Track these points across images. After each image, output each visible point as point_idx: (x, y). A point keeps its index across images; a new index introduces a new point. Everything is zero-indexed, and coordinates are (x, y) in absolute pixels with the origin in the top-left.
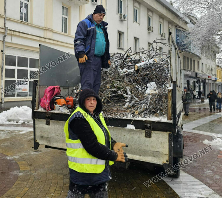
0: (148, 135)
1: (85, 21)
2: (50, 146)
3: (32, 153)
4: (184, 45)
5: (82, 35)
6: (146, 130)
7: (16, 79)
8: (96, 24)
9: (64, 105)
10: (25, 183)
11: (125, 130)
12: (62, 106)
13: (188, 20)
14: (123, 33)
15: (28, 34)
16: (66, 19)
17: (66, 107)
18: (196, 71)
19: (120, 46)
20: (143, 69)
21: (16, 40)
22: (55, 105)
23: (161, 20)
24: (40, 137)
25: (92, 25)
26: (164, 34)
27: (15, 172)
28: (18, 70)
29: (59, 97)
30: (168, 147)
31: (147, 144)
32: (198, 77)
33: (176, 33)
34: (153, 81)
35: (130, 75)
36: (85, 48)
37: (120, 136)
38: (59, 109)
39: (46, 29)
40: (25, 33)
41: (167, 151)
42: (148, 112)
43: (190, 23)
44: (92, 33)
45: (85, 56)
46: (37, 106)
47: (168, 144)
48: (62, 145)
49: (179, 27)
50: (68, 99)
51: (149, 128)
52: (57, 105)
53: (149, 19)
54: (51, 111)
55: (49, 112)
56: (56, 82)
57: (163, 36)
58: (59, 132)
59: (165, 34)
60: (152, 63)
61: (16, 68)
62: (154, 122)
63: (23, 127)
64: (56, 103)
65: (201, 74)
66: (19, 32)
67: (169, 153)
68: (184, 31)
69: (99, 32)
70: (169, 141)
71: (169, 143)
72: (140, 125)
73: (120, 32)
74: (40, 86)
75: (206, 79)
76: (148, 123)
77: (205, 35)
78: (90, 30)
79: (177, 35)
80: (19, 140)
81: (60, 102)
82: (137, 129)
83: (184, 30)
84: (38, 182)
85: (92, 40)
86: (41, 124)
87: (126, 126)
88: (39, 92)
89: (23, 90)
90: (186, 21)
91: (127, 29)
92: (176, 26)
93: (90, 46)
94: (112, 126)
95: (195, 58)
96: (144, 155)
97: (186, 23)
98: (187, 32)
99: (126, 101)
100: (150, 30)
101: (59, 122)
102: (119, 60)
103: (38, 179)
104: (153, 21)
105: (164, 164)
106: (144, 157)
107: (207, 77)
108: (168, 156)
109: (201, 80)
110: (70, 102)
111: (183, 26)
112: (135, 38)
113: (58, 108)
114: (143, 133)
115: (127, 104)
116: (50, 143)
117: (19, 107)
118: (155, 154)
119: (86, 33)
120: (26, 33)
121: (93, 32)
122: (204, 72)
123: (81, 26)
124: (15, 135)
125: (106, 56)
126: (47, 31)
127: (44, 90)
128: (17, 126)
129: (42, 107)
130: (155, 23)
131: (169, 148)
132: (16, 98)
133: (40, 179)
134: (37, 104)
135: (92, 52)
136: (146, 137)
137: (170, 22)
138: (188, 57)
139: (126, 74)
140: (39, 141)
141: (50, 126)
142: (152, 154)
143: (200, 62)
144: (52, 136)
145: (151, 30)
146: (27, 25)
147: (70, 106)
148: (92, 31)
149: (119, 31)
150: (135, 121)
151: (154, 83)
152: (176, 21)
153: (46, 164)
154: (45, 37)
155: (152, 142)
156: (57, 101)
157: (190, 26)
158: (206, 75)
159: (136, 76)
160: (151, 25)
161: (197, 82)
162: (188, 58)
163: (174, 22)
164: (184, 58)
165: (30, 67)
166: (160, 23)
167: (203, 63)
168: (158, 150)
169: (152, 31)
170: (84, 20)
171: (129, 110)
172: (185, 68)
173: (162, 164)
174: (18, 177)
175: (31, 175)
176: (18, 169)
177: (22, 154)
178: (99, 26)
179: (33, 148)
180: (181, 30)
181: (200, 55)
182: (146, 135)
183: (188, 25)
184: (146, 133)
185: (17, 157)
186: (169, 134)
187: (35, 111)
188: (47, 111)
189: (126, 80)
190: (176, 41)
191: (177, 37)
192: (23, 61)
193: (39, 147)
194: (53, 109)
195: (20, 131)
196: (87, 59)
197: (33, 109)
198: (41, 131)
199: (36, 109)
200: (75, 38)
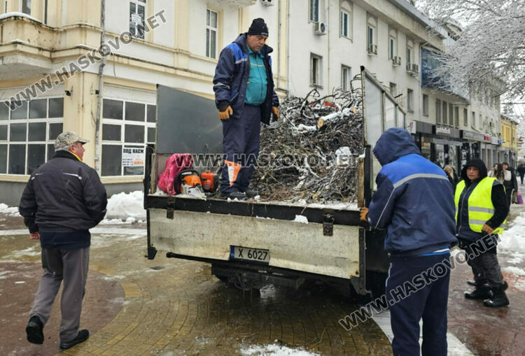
0: (328, 232)
1: (232, 48)
2: (174, 252)
3: (148, 271)
4: (437, 79)
5: (226, 72)
6: (325, 223)
7: (122, 143)
8: (251, 52)
9: (197, 185)
10: (134, 316)
11: (292, 224)
12: (194, 186)
13: (443, 32)
14: (321, 57)
15: (144, 62)
16: (215, 32)
17: (200, 188)
18: (462, 127)
19: (314, 82)
20: (333, 124)
21: (122, 73)
22: (182, 185)
23: (393, 33)
24: (158, 239)
25: (243, 55)
26: (398, 60)
27: (116, 300)
28: (126, 126)
29: (190, 173)
30: (357, 250)
31: (326, 246)
32: (464, 138)
33: (422, 56)
34: (346, 146)
35: (311, 134)
36: (230, 94)
37: (284, 234)
38: (190, 192)
39: (177, 52)
40: (138, 60)
41: (356, 257)
42: (332, 196)
43: (448, 37)
44: (242, 71)
45: (230, 108)
46: (153, 188)
47: (358, 245)
48: (192, 250)
49: (427, 45)
50: (204, 176)
51: (330, 220)
52: (186, 186)
53: (370, 32)
54: (176, 194)
55: (173, 198)
56: (186, 147)
57: (396, 62)
58: (188, 230)
59: (400, 58)
60: (348, 115)
61: (123, 123)
62: (337, 211)
63: (135, 228)
64: (184, 182)
65: (471, 132)
66: (128, 58)
67: (360, 260)
68: (436, 53)
69: (256, 66)
70: (360, 240)
71: (360, 243)
72: (315, 216)
73: (316, 55)
74: (158, 154)
75: (480, 142)
76: (327, 213)
77: (475, 60)
78: (240, 64)
79: (423, 60)
80: (126, 250)
81: (191, 180)
82: (310, 223)
83: (436, 51)
84: (153, 315)
85: (241, 81)
86: (160, 217)
87: (294, 218)
88: (157, 164)
89: (135, 163)
90: (440, 35)
91: (329, 50)
92: (421, 44)
93: (238, 91)
94: (271, 218)
95: (459, 103)
96: (322, 265)
97: (440, 37)
98: (442, 54)
99: (300, 178)
100: (372, 51)
101: (187, 213)
102: (294, 110)
103: (155, 310)
104: (377, 35)
105: (353, 277)
106: (322, 267)
107: (482, 139)
108: (358, 264)
109: (470, 145)
110: (209, 181)
111: (433, 43)
112: (343, 66)
113: (188, 190)
114: (319, 229)
115: (302, 183)
116: (174, 248)
117: (127, 193)
118: (339, 262)
119: (232, 69)
120: (140, 59)
121: (244, 67)
122: (477, 128)
123: (225, 57)
124: (120, 241)
125: (267, 105)
126: (179, 55)
127: (165, 162)
128: (124, 227)
129: (161, 189)
130: (382, 38)
131: (360, 252)
132: (122, 178)
133: (159, 310)
134: (152, 183)
135: (240, 101)
136: (325, 235)
137: (410, 37)
138: (446, 100)
139: (304, 134)
140: (156, 246)
141: (174, 221)
142: (334, 263)
143: (470, 109)
144: (177, 236)
145: (374, 51)
146: (143, 44)
147: (207, 188)
148: (242, 66)
149: (312, 55)
150: (309, 209)
151: (347, 148)
152: (422, 34)
153: (170, 287)
154: (176, 66)
155: (333, 242)
156: (186, 178)
157: (448, 44)
158: (481, 135)
159: (320, 136)
160: (374, 43)
161: (463, 148)
162: (445, 103)
163: (418, 37)
164: (437, 103)
165: (148, 121)
166: (391, 38)
167: (474, 113)
168: (342, 255)
169: (376, 54)
170: (230, 46)
171: (303, 193)
172: (440, 121)
173: (349, 278)
174: (122, 307)
175: (142, 304)
176: (123, 295)
177: (130, 273)
178: (255, 55)
179: (146, 256)
180: (429, 51)
181: (468, 98)
182: (324, 231)
183: (444, 40)
184: (324, 228)
185: (122, 277)
186: (360, 229)
187: (149, 195)
188: (168, 196)
189: (303, 143)
190: (423, 71)
191: (423, 64)
192: (135, 111)
193: (157, 254)
194: (179, 192)
195: (129, 236)
196: (231, 113)
197: (146, 192)
198: (159, 229)
199: (151, 193)
200: (215, 77)
